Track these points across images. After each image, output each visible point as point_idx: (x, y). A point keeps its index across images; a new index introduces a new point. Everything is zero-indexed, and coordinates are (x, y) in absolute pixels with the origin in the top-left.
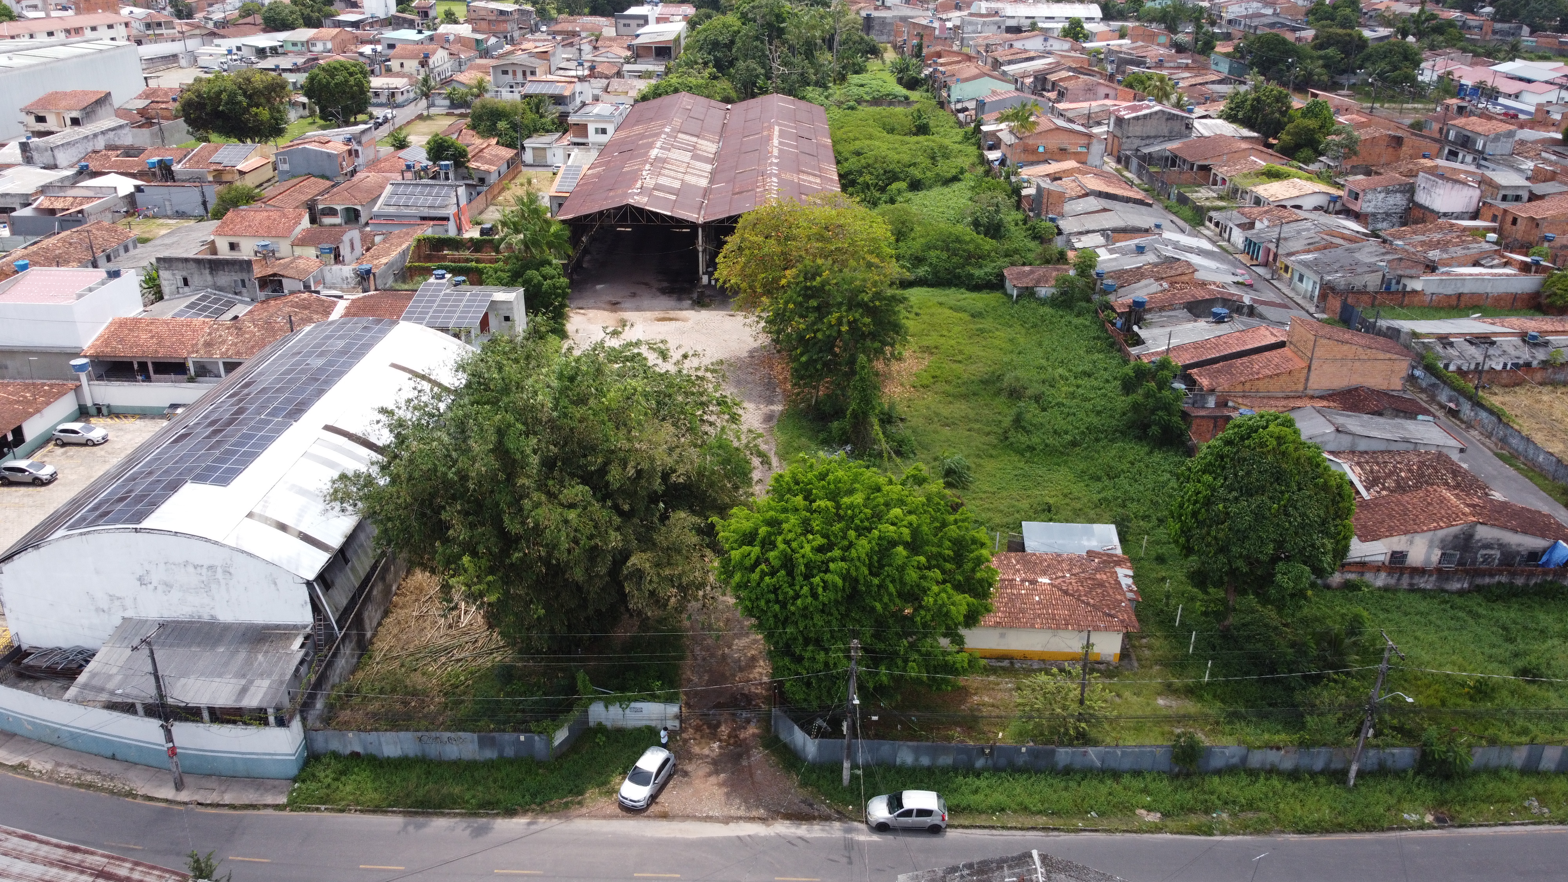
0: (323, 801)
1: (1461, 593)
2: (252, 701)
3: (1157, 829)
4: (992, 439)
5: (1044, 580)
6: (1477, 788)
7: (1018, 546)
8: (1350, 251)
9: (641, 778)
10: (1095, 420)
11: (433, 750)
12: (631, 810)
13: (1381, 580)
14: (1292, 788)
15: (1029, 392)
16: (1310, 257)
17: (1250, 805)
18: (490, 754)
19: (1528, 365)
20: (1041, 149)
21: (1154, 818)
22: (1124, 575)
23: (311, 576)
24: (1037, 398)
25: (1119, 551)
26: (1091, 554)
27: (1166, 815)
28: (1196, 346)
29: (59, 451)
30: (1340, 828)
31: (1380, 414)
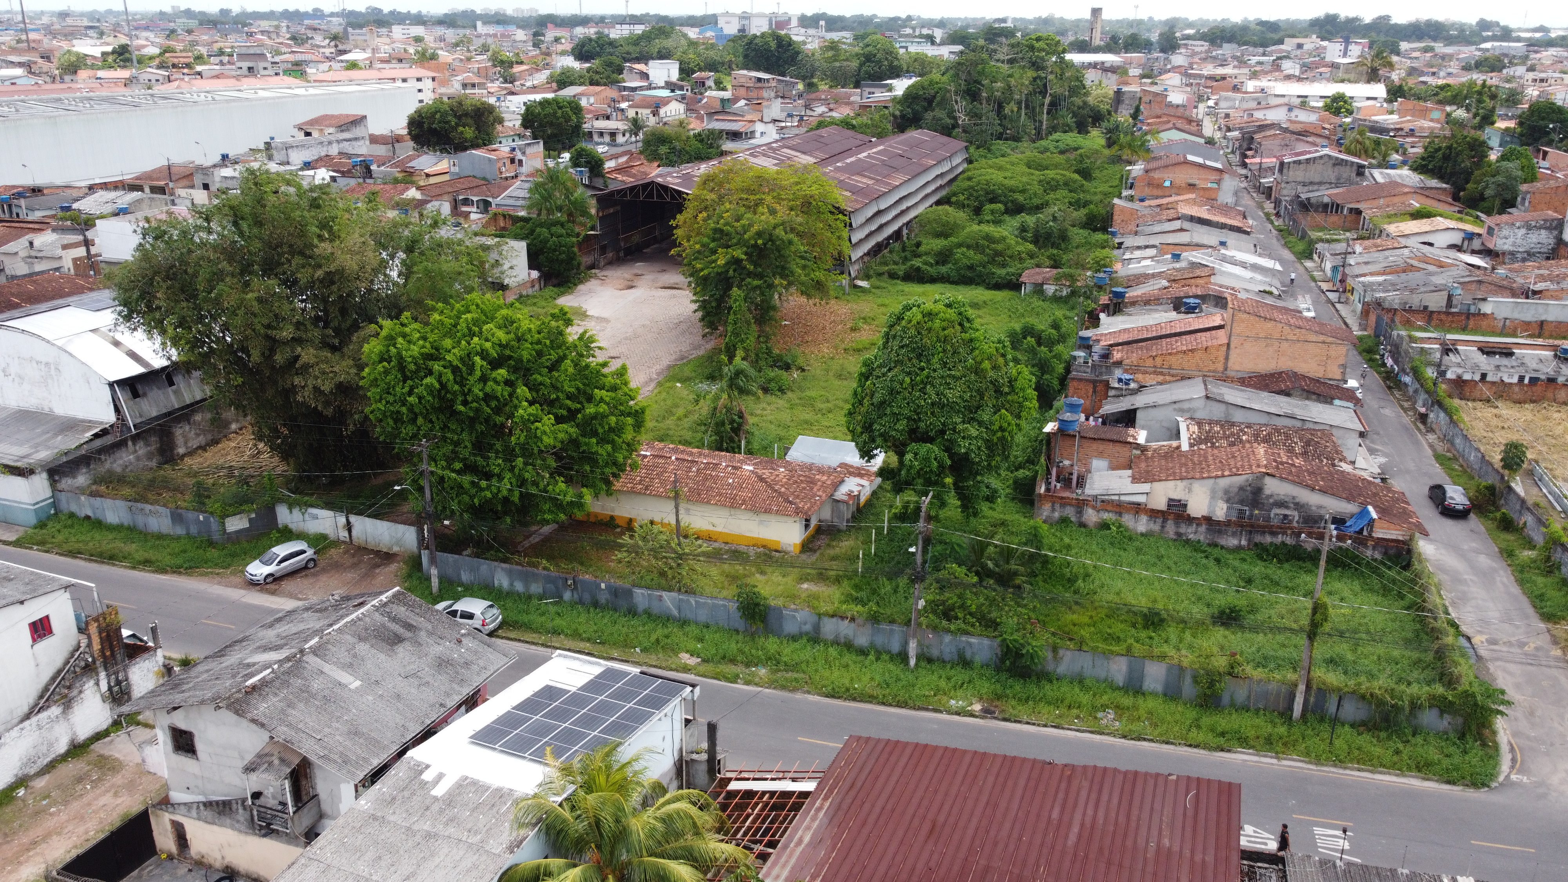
0: (40, 542)
1: (1234, 549)
5: (748, 468)
11: (140, 520)
16: (1378, 278)
18: (180, 531)
20: (1167, 184)
21: (693, 661)
22: (857, 484)
26: (841, 465)
27: (705, 661)
28: (1144, 329)
30: (870, 699)
31: (1288, 394)
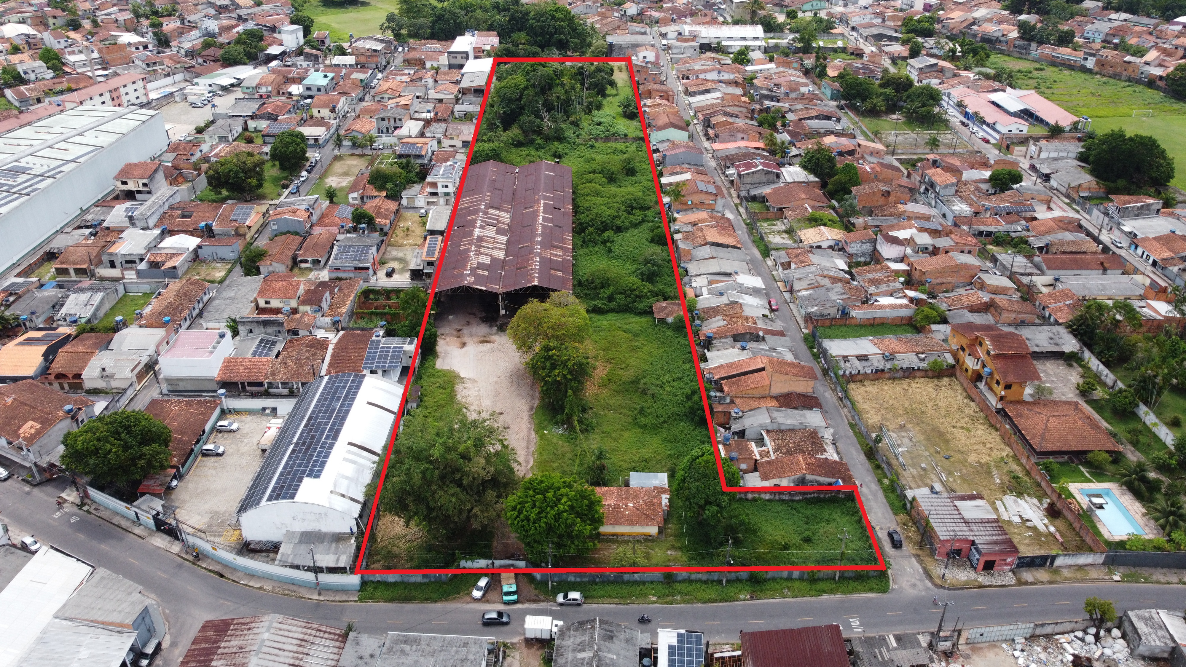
0: (370, 598)
1: (800, 501)
2: (341, 564)
3: (654, 602)
4: (630, 420)
5: (631, 505)
6: (768, 586)
7: (627, 484)
8: (828, 290)
9: (479, 589)
10: (676, 409)
11: (406, 579)
12: (476, 600)
13: (768, 497)
14: (704, 587)
15: (650, 392)
16: (808, 293)
17: (688, 594)
18: (426, 580)
19: (883, 370)
20: (690, 203)
21: (654, 599)
22: (665, 499)
23: (357, 516)
24: (653, 396)
25: (666, 486)
26: (656, 488)
27: (659, 597)
28: (730, 366)
29: (220, 435)
